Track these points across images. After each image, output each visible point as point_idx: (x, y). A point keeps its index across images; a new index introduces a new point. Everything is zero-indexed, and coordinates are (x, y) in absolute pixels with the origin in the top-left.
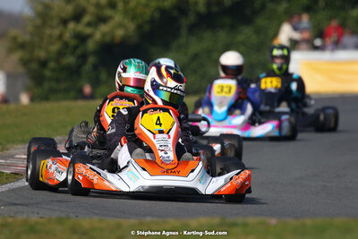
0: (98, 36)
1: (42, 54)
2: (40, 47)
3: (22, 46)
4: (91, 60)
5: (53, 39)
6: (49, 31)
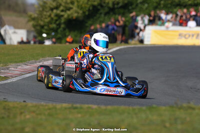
0: (66, 16)
1: (42, 23)
2: (41, 20)
3: (34, 19)
4: (63, 26)
5: (47, 17)
6: (45, 13)
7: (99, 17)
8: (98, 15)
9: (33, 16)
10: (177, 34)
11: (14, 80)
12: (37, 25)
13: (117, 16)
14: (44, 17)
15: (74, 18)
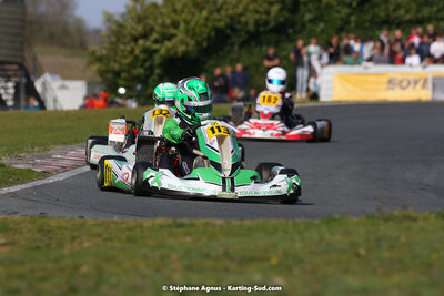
0: (163, 51)
1: (116, 67)
2: (115, 61)
3: (100, 59)
4: (157, 71)
5: (126, 54)
6: (122, 47)
7: (229, 52)
8: (227, 48)
9: (98, 54)
10: (385, 79)
11: (62, 177)
12: (106, 71)
13: (264, 48)
14: (120, 54)
15: (180, 54)
